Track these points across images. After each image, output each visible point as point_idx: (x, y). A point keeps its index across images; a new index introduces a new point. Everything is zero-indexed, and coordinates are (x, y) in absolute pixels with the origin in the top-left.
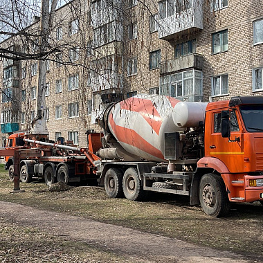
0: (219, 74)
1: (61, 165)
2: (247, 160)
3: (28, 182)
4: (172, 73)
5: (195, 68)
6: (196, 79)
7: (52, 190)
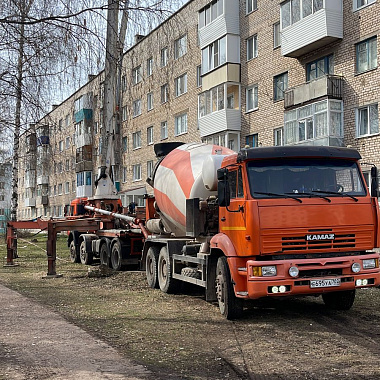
0: (366, 103)
1: (115, 241)
2: (249, 239)
3: (87, 263)
4: (300, 105)
5: (330, 96)
6: (331, 113)
7: (90, 276)
